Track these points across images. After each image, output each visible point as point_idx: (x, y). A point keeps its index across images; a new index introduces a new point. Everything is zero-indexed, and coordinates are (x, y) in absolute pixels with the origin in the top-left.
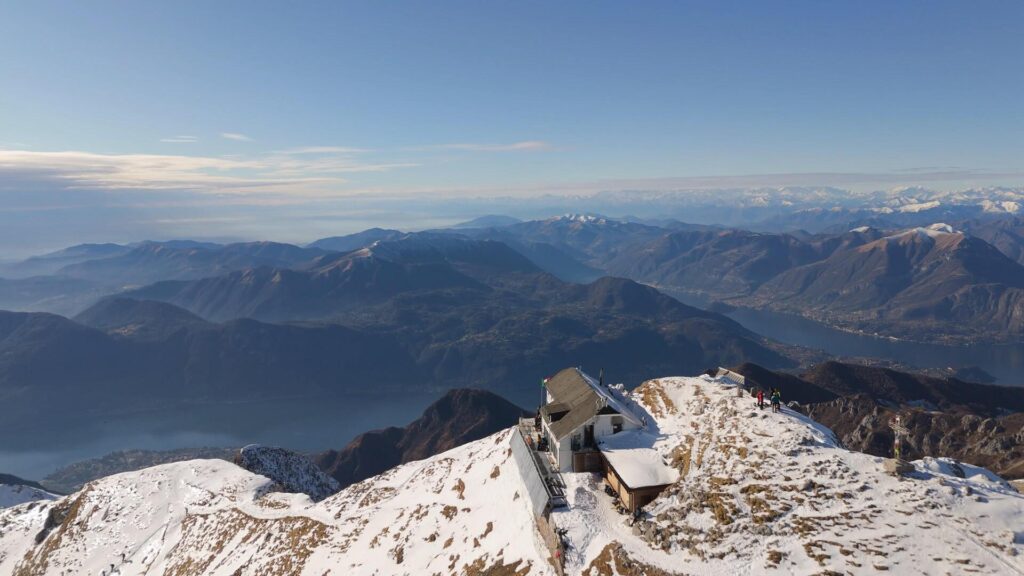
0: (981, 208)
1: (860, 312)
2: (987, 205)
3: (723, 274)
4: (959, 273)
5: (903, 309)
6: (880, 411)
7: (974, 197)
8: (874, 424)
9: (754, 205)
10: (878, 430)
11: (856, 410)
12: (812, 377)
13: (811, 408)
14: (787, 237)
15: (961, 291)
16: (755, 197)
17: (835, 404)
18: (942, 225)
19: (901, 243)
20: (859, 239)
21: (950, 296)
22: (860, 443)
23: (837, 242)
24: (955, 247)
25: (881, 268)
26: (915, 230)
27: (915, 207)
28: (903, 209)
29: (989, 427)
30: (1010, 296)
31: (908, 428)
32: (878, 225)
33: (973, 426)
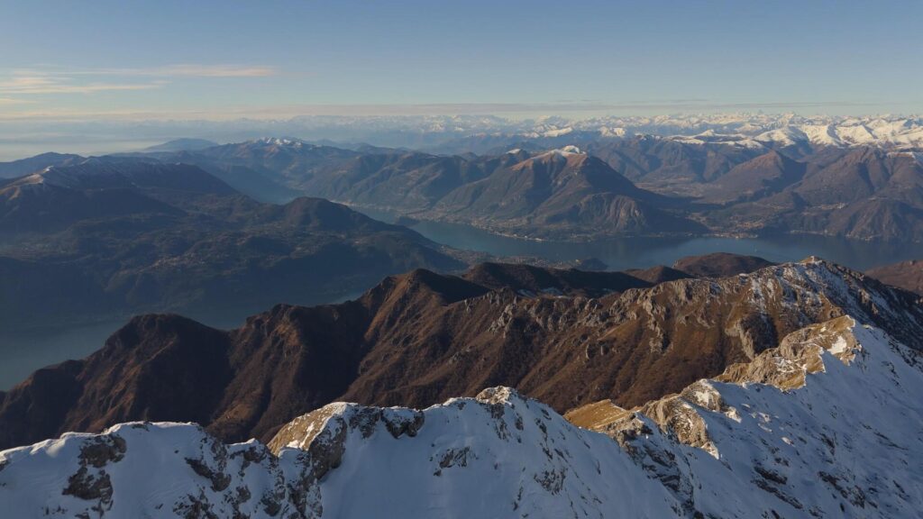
0: (600, 133)
1: (514, 220)
2: (604, 130)
3: (408, 192)
4: (583, 185)
5: (545, 215)
6: (518, 300)
7: (596, 123)
8: (514, 311)
9: (433, 130)
10: (517, 315)
11: (501, 301)
12: (472, 276)
13: (468, 302)
14: (458, 158)
15: (585, 199)
16: (433, 124)
17: (486, 297)
18: (572, 147)
19: (543, 162)
20: (513, 160)
21: (578, 204)
22: (503, 327)
23: (496, 162)
24: (580, 165)
25: (529, 183)
26: (552, 152)
27: (555, 133)
28: (546, 134)
29: (592, 305)
30: (618, 202)
31: (538, 312)
32: (527, 148)
33: (582, 305)
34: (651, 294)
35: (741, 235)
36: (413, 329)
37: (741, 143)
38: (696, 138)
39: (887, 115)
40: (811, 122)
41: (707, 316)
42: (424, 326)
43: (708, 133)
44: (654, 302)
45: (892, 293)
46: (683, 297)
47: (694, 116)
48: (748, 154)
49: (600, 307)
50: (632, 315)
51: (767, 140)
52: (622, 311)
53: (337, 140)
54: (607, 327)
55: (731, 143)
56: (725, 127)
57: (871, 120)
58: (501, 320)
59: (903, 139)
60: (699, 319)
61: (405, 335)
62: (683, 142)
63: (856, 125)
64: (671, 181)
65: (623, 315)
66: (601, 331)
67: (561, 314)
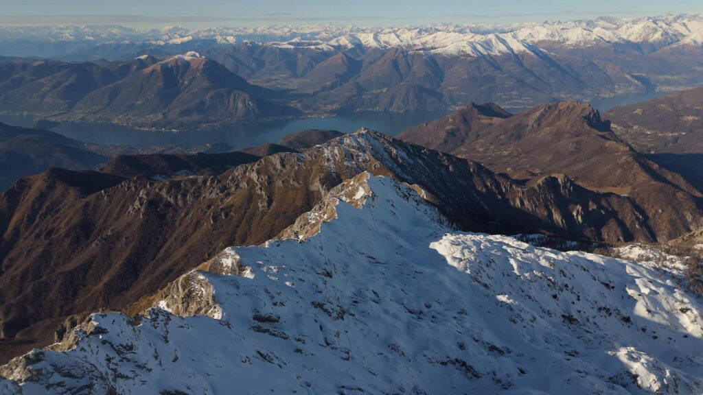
0: (216, 40)
1: (151, 115)
2: (219, 38)
3: (43, 97)
4: (206, 84)
5: (178, 110)
6: (151, 184)
7: (212, 33)
8: (147, 194)
9: (63, 39)
10: (151, 197)
11: (136, 187)
12: (110, 168)
13: (105, 192)
14: (90, 65)
15: (209, 95)
16: (62, 34)
17: (122, 186)
18: (193, 52)
19: (169, 66)
20: (142, 64)
21: (203, 99)
22: (139, 209)
24: (201, 67)
25: (160, 84)
26: (176, 57)
27: (178, 41)
28: (171, 42)
29: (213, 181)
30: (235, 96)
31: (168, 192)
32: (155, 53)
33: (205, 182)
34: (256, 167)
35: (325, 115)
36: (52, 223)
37: (319, 47)
38: (289, 44)
39: (408, 26)
40: (363, 31)
41: (296, 179)
42: (65, 218)
43: (296, 40)
44: (258, 173)
45: (409, 148)
46: (279, 166)
47: (285, 27)
48: (325, 55)
49: (219, 181)
50: (244, 185)
51: (336, 44)
52: (235, 183)
54: (226, 197)
55: (313, 47)
56: (308, 35)
57: (399, 29)
58: (137, 203)
59: (417, 42)
60: (291, 182)
61: (46, 229)
62: (279, 47)
63: (390, 33)
64: (274, 77)
65: (237, 186)
66: (222, 200)
67: (188, 191)
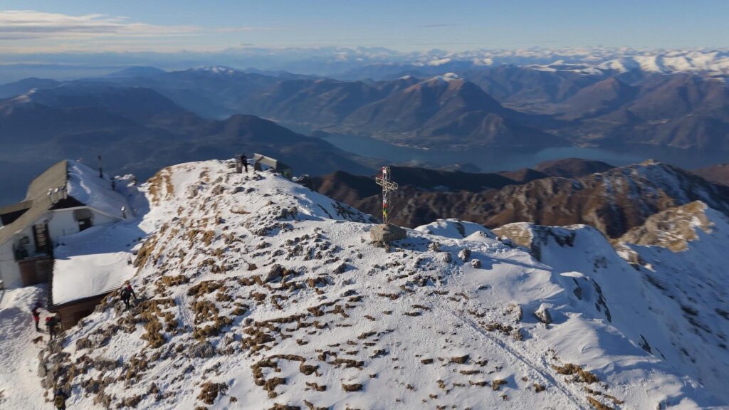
0: (473, 62)
1: (406, 133)
2: (476, 61)
3: (320, 110)
4: (461, 105)
5: (431, 129)
6: (419, 195)
7: (469, 55)
8: (416, 203)
9: (339, 60)
10: (419, 207)
11: (404, 195)
14: (360, 83)
15: (463, 116)
16: (338, 55)
18: (451, 74)
19: (430, 86)
20: (404, 84)
21: (457, 120)
23: (391, 86)
24: (459, 88)
25: (418, 103)
26: (436, 78)
27: (436, 62)
28: (429, 64)
29: (477, 198)
30: (488, 118)
31: (435, 204)
32: (416, 74)
33: (469, 199)
34: (524, 189)
35: (586, 145)
37: (585, 70)
38: (550, 67)
39: (701, 49)
40: (642, 54)
41: (568, 206)
43: (559, 63)
44: (528, 195)
45: (714, 188)
46: (550, 191)
47: (547, 49)
48: (592, 79)
49: (484, 200)
50: (510, 206)
51: (606, 68)
52: (501, 203)
53: (262, 68)
55: (577, 71)
56: (573, 58)
57: (690, 52)
58: (405, 211)
59: (714, 67)
60: (562, 209)
62: (540, 70)
63: (677, 56)
64: (530, 101)
65: (503, 207)
67: (452, 205)
